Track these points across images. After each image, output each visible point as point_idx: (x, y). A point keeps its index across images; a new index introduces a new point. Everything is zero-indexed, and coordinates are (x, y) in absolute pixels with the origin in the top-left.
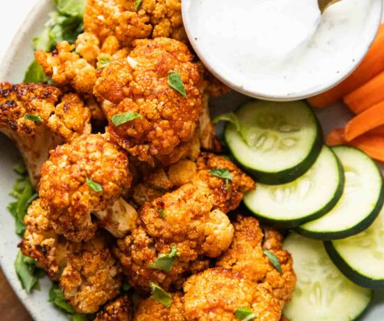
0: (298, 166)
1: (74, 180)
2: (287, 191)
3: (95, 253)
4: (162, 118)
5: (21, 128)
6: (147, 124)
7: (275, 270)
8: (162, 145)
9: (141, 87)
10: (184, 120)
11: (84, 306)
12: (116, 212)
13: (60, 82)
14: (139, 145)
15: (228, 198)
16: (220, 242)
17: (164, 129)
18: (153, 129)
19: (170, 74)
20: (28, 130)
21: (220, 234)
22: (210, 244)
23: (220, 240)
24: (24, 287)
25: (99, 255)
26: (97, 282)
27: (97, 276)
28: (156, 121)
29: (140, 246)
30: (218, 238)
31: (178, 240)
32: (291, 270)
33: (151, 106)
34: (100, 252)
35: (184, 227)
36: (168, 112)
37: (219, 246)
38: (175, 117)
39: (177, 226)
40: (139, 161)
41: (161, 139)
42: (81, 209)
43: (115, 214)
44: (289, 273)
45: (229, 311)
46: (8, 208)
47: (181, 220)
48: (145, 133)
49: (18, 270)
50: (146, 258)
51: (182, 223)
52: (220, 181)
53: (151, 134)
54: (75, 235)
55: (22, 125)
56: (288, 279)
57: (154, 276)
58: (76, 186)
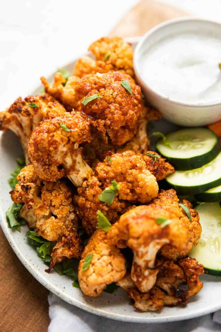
0: (204, 155)
1: (52, 125)
2: (196, 173)
3: (61, 192)
4: (115, 102)
5: (24, 111)
6: (105, 104)
7: (186, 217)
8: (114, 118)
9: (103, 82)
10: (129, 108)
11: (49, 231)
12: (79, 163)
13: (53, 92)
14: (98, 119)
15: (156, 168)
16: (149, 188)
17: (116, 109)
18: (109, 107)
19: (123, 81)
20: (29, 113)
21: (149, 182)
22: (142, 188)
23: (148, 186)
24: (10, 226)
25: (63, 194)
26: (59, 214)
27: (61, 209)
28: (111, 103)
29: (92, 186)
30: (147, 184)
31: (119, 179)
32: (198, 222)
33: (108, 93)
34: (64, 193)
35: (124, 169)
36: (119, 99)
37: (148, 191)
38: (123, 104)
39: (120, 167)
40: (97, 130)
41: (113, 114)
42: (54, 143)
43: (77, 164)
44: (196, 223)
45: (152, 219)
46: (9, 181)
47: (122, 163)
48: (104, 110)
49: (8, 215)
50: (96, 193)
51: (123, 165)
52: (151, 159)
53: (107, 111)
54: (49, 169)
55: (25, 110)
56: (195, 226)
57: (100, 207)
58: (53, 129)
